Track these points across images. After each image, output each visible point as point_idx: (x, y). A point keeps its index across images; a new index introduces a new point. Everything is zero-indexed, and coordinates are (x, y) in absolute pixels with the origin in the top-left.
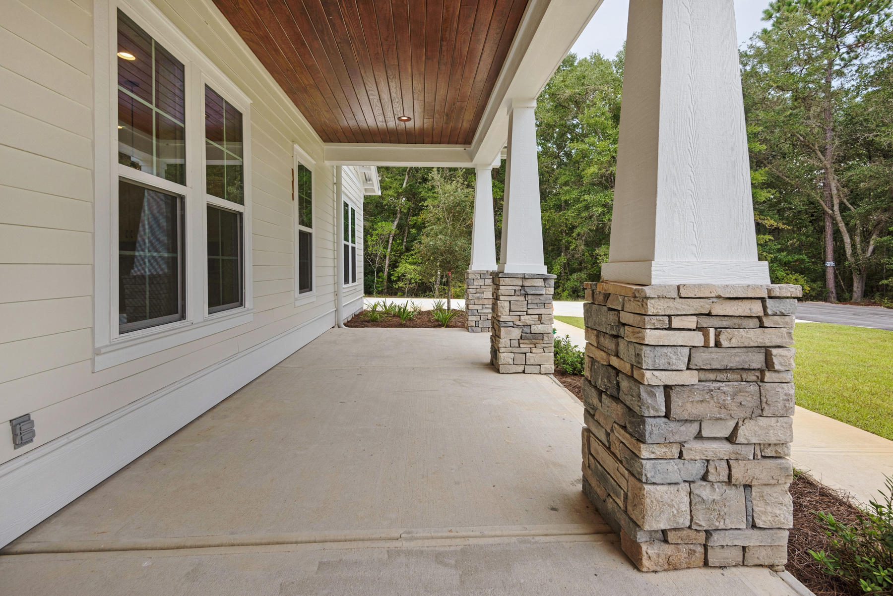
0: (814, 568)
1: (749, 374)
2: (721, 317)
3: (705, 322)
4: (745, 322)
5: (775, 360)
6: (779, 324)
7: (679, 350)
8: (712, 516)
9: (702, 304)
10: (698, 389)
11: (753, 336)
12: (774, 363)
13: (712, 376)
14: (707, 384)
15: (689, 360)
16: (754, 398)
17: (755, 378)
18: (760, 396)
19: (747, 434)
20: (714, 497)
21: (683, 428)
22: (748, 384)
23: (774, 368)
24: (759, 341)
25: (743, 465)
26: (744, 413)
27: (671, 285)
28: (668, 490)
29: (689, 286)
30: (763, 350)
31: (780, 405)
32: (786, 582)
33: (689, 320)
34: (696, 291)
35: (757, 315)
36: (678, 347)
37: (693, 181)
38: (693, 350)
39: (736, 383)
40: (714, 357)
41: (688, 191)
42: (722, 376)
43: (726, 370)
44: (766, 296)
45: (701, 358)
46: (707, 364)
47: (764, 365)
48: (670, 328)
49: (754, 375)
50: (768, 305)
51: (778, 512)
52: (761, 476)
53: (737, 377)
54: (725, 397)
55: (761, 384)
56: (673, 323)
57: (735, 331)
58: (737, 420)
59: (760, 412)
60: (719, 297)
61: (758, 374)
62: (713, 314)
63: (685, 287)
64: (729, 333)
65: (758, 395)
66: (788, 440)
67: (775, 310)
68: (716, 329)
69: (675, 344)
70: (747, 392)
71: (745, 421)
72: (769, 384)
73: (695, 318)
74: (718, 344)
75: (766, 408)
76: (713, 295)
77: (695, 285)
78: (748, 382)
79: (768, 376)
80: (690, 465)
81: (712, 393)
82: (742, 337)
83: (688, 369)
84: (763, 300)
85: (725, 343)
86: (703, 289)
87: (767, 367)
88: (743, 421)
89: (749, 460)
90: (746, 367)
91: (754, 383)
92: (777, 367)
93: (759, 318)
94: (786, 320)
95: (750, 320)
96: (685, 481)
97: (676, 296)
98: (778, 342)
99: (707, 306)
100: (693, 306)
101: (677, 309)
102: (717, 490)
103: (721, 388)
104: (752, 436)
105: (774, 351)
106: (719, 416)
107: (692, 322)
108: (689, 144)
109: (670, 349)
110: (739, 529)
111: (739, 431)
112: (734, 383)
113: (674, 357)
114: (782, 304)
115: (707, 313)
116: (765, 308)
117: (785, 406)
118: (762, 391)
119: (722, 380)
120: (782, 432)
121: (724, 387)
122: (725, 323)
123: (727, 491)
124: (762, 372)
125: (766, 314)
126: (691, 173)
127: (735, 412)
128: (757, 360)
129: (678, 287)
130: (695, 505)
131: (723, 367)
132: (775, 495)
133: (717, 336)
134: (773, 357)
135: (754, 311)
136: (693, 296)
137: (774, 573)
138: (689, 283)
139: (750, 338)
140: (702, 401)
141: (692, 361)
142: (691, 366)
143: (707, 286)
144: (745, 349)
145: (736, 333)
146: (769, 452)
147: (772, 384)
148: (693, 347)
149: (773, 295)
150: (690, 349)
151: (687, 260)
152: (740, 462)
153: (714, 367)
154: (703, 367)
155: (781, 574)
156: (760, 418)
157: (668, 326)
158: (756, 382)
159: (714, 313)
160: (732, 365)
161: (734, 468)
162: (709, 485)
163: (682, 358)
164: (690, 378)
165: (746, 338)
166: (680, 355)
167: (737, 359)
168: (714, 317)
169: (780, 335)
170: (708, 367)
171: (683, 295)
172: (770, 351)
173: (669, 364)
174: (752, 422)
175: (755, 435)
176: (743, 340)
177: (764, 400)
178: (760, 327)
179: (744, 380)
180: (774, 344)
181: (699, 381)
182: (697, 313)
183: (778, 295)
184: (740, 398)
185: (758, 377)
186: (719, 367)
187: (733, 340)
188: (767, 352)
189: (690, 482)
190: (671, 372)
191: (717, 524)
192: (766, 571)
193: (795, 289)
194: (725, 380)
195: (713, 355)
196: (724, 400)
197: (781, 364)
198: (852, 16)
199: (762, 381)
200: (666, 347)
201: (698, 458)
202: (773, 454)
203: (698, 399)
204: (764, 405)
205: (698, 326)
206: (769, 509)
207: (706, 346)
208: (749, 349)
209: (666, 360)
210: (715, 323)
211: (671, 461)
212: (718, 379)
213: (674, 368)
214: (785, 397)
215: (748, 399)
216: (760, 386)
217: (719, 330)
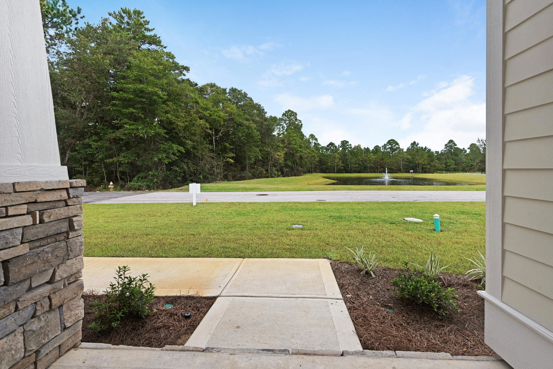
0: (88, 335)
1: (61, 236)
2: (43, 203)
3: (33, 208)
4: (57, 204)
5: (75, 224)
6: (76, 203)
7: (15, 231)
8: (40, 339)
9: (31, 195)
10: (29, 255)
11: (63, 212)
12: (74, 226)
13: (37, 244)
14: (34, 250)
15: (22, 237)
16: (64, 250)
17: (63, 238)
18: (67, 247)
19: (61, 274)
20: (41, 325)
21: (19, 288)
22: (60, 243)
23: (74, 228)
24: (66, 214)
25: (58, 295)
26: (59, 261)
27: (8, 183)
28: (7, 340)
29: (22, 183)
30: (68, 220)
31: (78, 249)
32: (84, 348)
33: (22, 207)
34: (27, 186)
35: (65, 199)
36: (13, 229)
37: (16, 107)
38: (25, 229)
39: (53, 244)
40: (40, 231)
41: (12, 113)
42: (44, 242)
43: (47, 237)
44: (69, 187)
45: (31, 234)
46: (35, 236)
47: (68, 228)
48: (7, 216)
49: (63, 236)
50: (70, 192)
51: (77, 312)
52: (68, 296)
53: (53, 240)
54: (47, 255)
55: (67, 240)
56: (9, 211)
57: (53, 211)
58: (54, 268)
59: (68, 257)
60: (42, 190)
61: (65, 235)
62: (38, 202)
63: (19, 184)
64: (49, 213)
65: (66, 247)
66: (82, 268)
67: (74, 194)
68: (40, 211)
69: (12, 227)
70: (60, 248)
71: (59, 266)
72: (71, 239)
73: (26, 206)
74: (42, 221)
75: (71, 253)
76: (39, 188)
77: (26, 182)
78: (60, 241)
79: (71, 234)
80: (24, 312)
81: (39, 255)
82: (57, 214)
83: (22, 243)
84: (67, 189)
85: (46, 220)
86: (31, 185)
87: (70, 230)
88: (58, 266)
89: (61, 289)
90: (59, 232)
91: (63, 241)
92: (76, 228)
93: (65, 201)
94: (79, 200)
95: (60, 202)
96: (20, 326)
97: (12, 191)
98: (75, 212)
99: (35, 196)
100: (24, 198)
101: (12, 201)
102: (43, 319)
103: (45, 250)
104: (63, 274)
105: (74, 219)
106: (44, 269)
107: (24, 209)
108: (12, 79)
109: (7, 232)
110: (57, 336)
111: (56, 274)
112: (52, 244)
113: (11, 237)
114: (77, 191)
115: (34, 201)
116: (68, 194)
117: (80, 249)
118: (68, 244)
119: (44, 245)
120: (79, 264)
121: (46, 248)
122: (45, 207)
123: (49, 316)
124: (67, 233)
125: (69, 198)
126: (15, 101)
127: (53, 262)
128: (64, 227)
129: (14, 184)
130: (28, 339)
131: (45, 236)
132: (75, 303)
133: (41, 216)
134: (74, 223)
135: (63, 196)
136: (25, 190)
137: (77, 348)
138: (22, 181)
139: (61, 214)
140: (32, 263)
141: (24, 237)
142: (24, 241)
143: (35, 183)
144: (57, 221)
145: (53, 212)
146: (72, 280)
147: (73, 239)
148: (25, 226)
149: (73, 186)
150: (23, 229)
151: (14, 164)
152: (57, 293)
153: (39, 238)
154: (32, 239)
155: (80, 346)
156: (67, 261)
157: (5, 215)
158: (64, 240)
159: (39, 200)
160: (51, 233)
161: (53, 299)
162: (37, 319)
163: (17, 236)
164: (24, 249)
165: (59, 214)
166: (15, 235)
167: (54, 228)
168: (39, 204)
169: (76, 209)
170: (36, 238)
171: (17, 190)
172: (72, 219)
173: (7, 243)
174: (63, 265)
175: (65, 272)
176: (57, 216)
177: (69, 249)
178: (66, 206)
179: (57, 240)
180: (74, 215)
181: (30, 250)
182: (27, 202)
183: (75, 186)
184: (56, 253)
185: (65, 236)
186: (43, 236)
187: (52, 217)
188: (70, 220)
189: (22, 325)
190: (8, 250)
191: (43, 341)
192: (72, 351)
193: (82, 182)
194: (46, 244)
195: (39, 230)
196: (47, 257)
197: (78, 226)
198: (52, 19)
199: (68, 238)
200: (4, 231)
201: (29, 304)
202: (74, 280)
203: (30, 262)
204: (70, 252)
205: (28, 211)
206: (73, 313)
207: (34, 224)
208: (61, 221)
209: (4, 241)
210: (40, 207)
211: (9, 317)
212: (42, 244)
213: (11, 245)
214: (80, 244)
215: (61, 252)
216: (66, 242)
217: (41, 212)
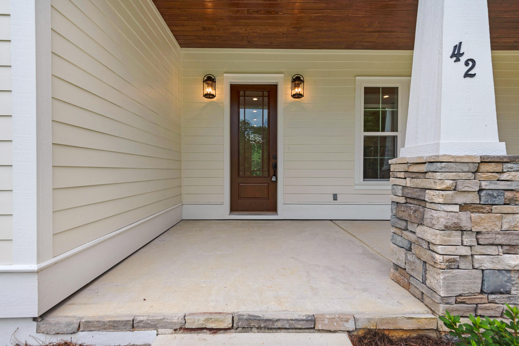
2: (411, 173)
3: (406, 175)
4: (420, 175)
9: (406, 166)
10: (404, 206)
16: (421, 215)
25: (419, 248)
46: (408, 195)
51: (432, 281)
52: (424, 257)
54: (411, 211)
62: (409, 171)
70: (420, 211)
73: (403, 173)
80: (404, 241)
83: (402, 196)
96: (403, 248)
107: (402, 175)
110: (420, 281)
112: (416, 205)
115: (407, 171)
117: (431, 222)
120: (430, 236)
121: (411, 207)
127: (413, 219)
132: (433, 272)
150: (402, 187)
160: (415, 196)
164: (403, 200)
168: (409, 173)
180: (427, 187)
182: (404, 171)
189: (405, 249)
191: (411, 272)
194: (412, 203)
196: (410, 213)
205: (404, 177)
